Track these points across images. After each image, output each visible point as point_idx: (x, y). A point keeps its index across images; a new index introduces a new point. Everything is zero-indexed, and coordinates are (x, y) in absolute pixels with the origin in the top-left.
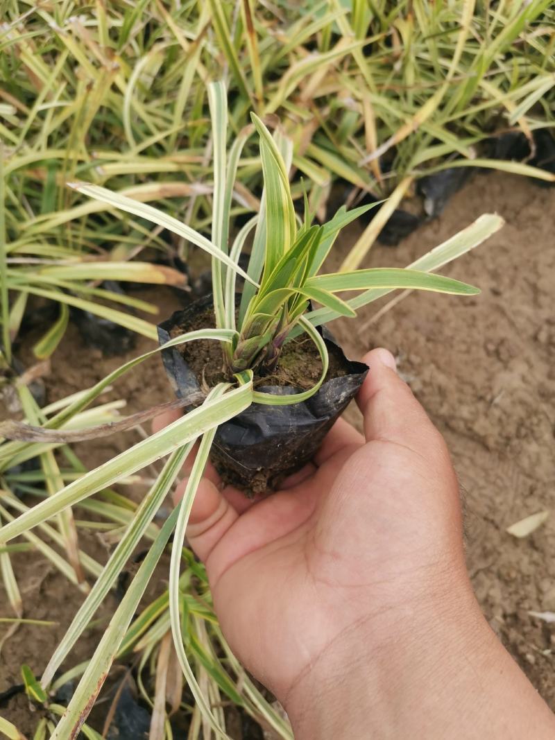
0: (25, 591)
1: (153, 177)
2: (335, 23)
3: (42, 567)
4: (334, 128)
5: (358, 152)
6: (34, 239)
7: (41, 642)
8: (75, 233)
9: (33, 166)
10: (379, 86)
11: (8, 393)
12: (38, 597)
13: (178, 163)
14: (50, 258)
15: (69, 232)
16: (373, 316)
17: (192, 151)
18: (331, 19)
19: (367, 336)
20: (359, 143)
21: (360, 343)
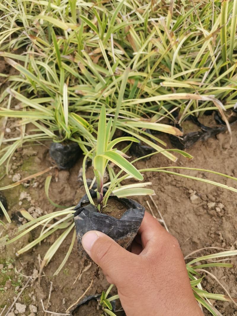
1: (177, 89)
9: (130, 78)
13: (191, 84)
15: (137, 107)
17: (194, 79)
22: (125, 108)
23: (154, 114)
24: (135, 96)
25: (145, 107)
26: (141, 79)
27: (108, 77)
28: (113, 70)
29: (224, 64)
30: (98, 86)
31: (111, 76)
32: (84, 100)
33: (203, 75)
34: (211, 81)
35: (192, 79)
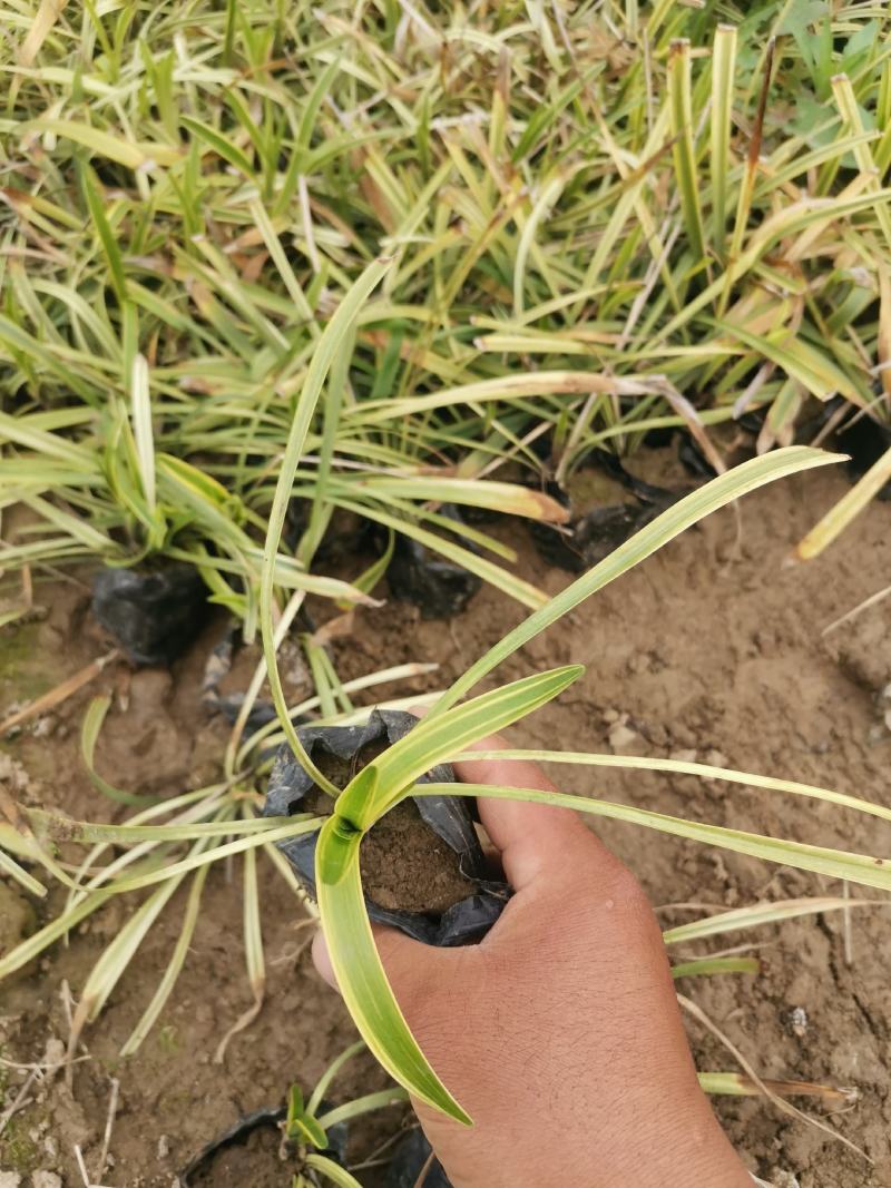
0: (274, 963)
1: (540, 359)
2: (850, 155)
4: (826, 310)
5: (856, 348)
6: (352, 433)
7: (285, 1047)
8: (413, 430)
9: (371, 327)
11: (288, 654)
12: (291, 975)
13: (588, 343)
14: (369, 461)
15: (405, 428)
16: (848, 612)
17: (600, 324)
18: (846, 148)
19: (837, 642)
20: (859, 335)
21: (824, 652)
22: (361, 432)
23: (469, 450)
24: (396, 387)
25: (433, 425)
26: (411, 330)
27: (293, 327)
28: (312, 303)
29: (698, 268)
30: (263, 361)
31: (305, 323)
32: (212, 411)
33: (626, 308)
34: (658, 328)
35: (592, 325)
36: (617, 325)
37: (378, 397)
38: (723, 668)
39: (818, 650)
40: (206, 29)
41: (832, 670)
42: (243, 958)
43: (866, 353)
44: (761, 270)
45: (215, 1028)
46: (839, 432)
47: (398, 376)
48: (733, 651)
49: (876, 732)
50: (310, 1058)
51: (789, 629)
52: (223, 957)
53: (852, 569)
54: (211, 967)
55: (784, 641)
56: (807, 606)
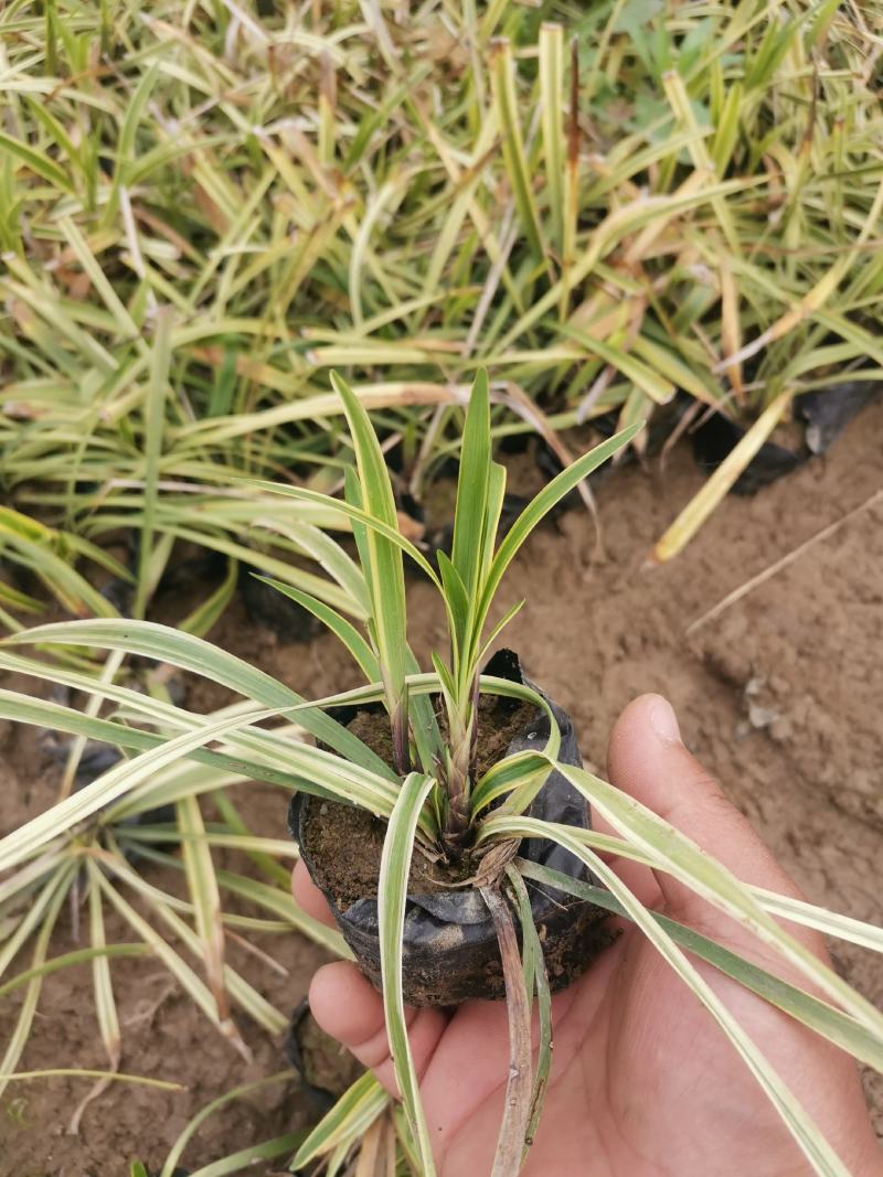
0: (128, 1022)
1: (385, 371)
2: (685, 150)
3: (158, 984)
4: (671, 309)
5: (703, 346)
6: (193, 454)
7: (145, 1109)
8: (256, 448)
9: (204, 342)
10: (746, 246)
12: (148, 1034)
13: (427, 351)
14: (213, 484)
15: (248, 446)
16: (711, 608)
17: (446, 332)
18: (680, 144)
19: (701, 641)
20: (707, 332)
21: (690, 651)
22: (203, 453)
23: (318, 466)
24: (233, 402)
25: (278, 440)
26: (244, 343)
27: (119, 346)
28: (136, 319)
29: (539, 272)
30: (90, 381)
31: (130, 341)
32: (37, 437)
33: (471, 313)
34: (504, 331)
35: (437, 333)
36: (461, 332)
37: (216, 415)
38: (591, 674)
39: (683, 650)
40: (26, 35)
41: (698, 668)
42: (94, 1019)
43: (713, 350)
44: (603, 272)
45: (69, 1095)
46: (691, 431)
47: (236, 392)
48: (600, 656)
49: (742, 729)
50: (173, 1118)
51: (655, 630)
52: (74, 1019)
53: (714, 565)
54: (62, 1031)
55: (650, 642)
56: (672, 605)
